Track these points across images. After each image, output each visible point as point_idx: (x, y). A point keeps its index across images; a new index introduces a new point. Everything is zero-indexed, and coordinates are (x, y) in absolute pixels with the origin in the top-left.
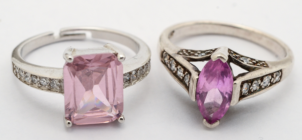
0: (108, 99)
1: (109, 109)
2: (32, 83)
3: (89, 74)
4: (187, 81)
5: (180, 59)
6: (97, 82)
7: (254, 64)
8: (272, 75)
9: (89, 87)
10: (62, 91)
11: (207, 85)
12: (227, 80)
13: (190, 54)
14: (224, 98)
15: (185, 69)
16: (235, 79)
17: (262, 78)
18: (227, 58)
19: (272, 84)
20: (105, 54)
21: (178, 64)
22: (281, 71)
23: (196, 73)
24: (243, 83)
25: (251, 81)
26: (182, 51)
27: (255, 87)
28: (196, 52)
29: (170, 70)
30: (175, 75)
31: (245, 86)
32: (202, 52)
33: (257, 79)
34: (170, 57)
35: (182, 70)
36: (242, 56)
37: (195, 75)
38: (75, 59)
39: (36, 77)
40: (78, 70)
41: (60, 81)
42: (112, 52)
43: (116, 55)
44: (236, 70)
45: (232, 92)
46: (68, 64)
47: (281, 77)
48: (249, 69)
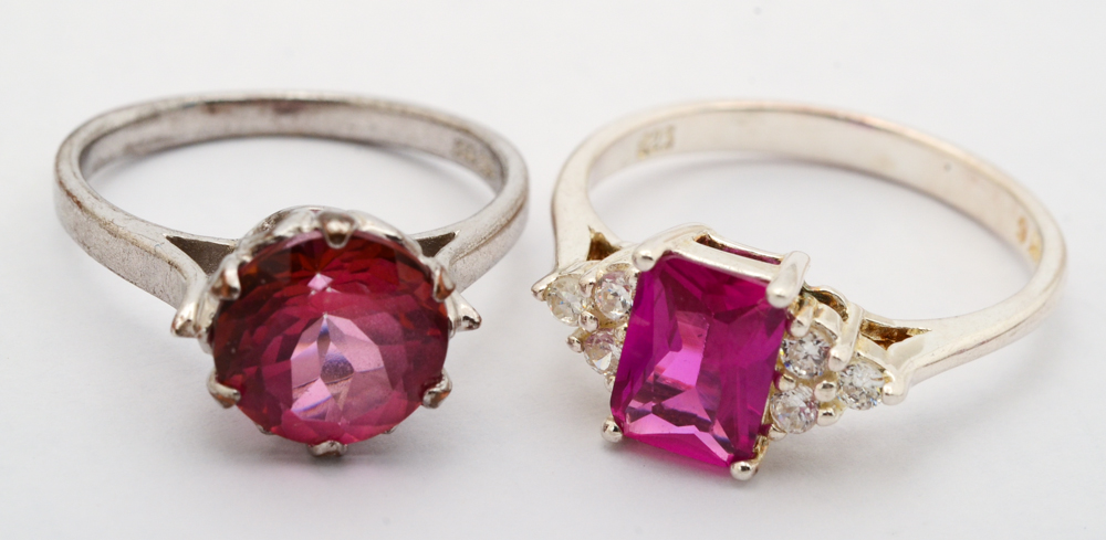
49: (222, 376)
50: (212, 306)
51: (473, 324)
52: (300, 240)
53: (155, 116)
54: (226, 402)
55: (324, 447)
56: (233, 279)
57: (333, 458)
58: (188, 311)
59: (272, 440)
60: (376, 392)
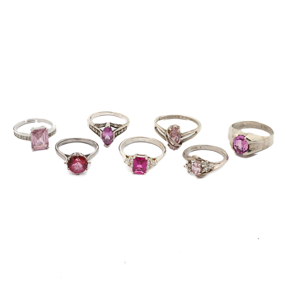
0: (44, 141)
1: (44, 144)
2: (21, 138)
3: (38, 135)
4: (99, 134)
5: (96, 127)
6: (41, 137)
7: (118, 126)
8: (124, 128)
9: (38, 138)
10: (30, 140)
11: (105, 135)
12: (111, 132)
13: (98, 126)
14: (111, 138)
15: (98, 131)
16: (113, 132)
17: (121, 130)
18: (110, 126)
19: (124, 131)
20: (43, 129)
21: (95, 129)
22: (126, 127)
23: (101, 131)
24: (115, 132)
25: (118, 131)
26: (96, 124)
27: (119, 133)
28: (100, 124)
29: (93, 130)
30: (95, 132)
31: (116, 133)
32: (102, 124)
33: (119, 131)
34: (92, 127)
35: (97, 130)
36: (114, 124)
37: (101, 132)
38: (34, 131)
39: (22, 136)
40: (35, 134)
41: (29, 137)
42: (44, 128)
43: (46, 129)
44: (113, 129)
45: (113, 136)
46: (32, 132)
47: (126, 128)
48: (117, 128)
49: (68, 167)
50: (67, 161)
51: (90, 163)
52: (75, 156)
53: (65, 140)
54: (69, 170)
55: (77, 173)
56: (69, 159)
57: (78, 174)
58: (66, 162)
59: (73, 173)
60: (82, 169)
